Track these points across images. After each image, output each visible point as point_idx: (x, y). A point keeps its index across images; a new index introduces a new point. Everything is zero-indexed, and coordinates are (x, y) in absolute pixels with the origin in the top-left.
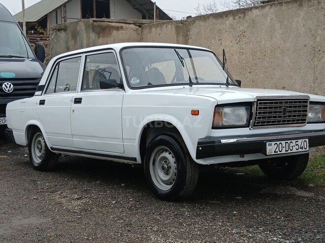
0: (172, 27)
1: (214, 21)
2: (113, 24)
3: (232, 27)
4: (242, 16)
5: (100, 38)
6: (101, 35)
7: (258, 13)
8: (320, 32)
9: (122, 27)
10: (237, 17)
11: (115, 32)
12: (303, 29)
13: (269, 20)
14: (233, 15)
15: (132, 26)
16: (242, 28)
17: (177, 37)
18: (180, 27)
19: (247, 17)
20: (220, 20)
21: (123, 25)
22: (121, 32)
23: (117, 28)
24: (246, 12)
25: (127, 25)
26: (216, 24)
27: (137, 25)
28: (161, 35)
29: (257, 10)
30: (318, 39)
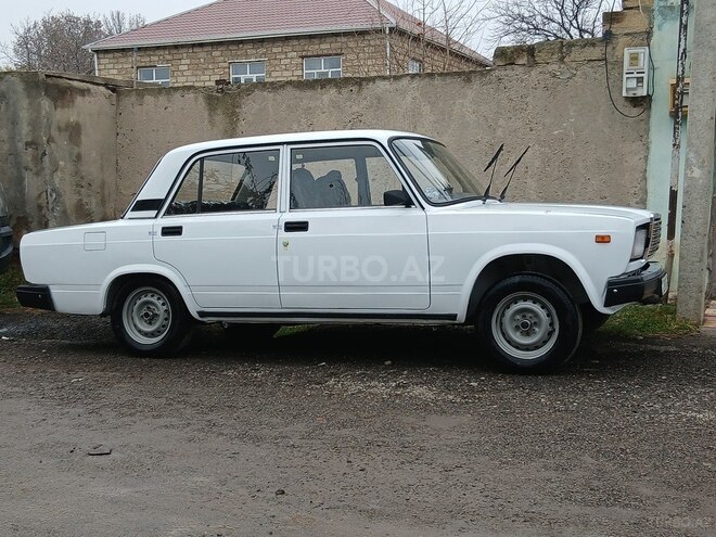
0: (196, 98)
1: (297, 93)
2: (75, 84)
3: (334, 104)
4: (356, 88)
5: (59, 110)
6: (59, 103)
7: (388, 87)
8: (501, 122)
9: (89, 90)
10: (344, 91)
11: (79, 99)
12: (473, 116)
13: (409, 99)
14: (336, 86)
15: (102, 89)
16: (355, 109)
17: (210, 115)
18: (218, 98)
19: (365, 92)
20: (309, 93)
21: (88, 85)
22: (87, 98)
23: (83, 92)
24: (364, 83)
25: (95, 87)
26: (301, 99)
27: (108, 88)
28: (169, 109)
29: (386, 82)
30: (499, 133)
